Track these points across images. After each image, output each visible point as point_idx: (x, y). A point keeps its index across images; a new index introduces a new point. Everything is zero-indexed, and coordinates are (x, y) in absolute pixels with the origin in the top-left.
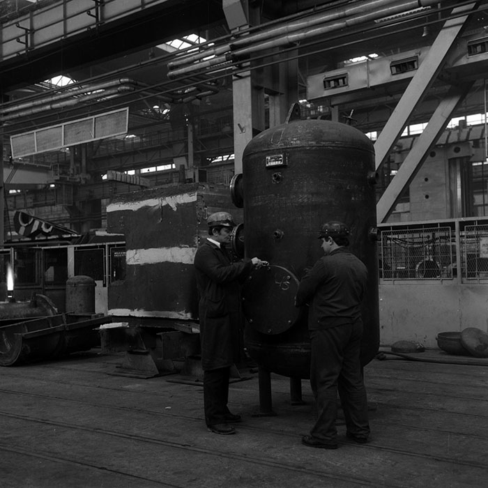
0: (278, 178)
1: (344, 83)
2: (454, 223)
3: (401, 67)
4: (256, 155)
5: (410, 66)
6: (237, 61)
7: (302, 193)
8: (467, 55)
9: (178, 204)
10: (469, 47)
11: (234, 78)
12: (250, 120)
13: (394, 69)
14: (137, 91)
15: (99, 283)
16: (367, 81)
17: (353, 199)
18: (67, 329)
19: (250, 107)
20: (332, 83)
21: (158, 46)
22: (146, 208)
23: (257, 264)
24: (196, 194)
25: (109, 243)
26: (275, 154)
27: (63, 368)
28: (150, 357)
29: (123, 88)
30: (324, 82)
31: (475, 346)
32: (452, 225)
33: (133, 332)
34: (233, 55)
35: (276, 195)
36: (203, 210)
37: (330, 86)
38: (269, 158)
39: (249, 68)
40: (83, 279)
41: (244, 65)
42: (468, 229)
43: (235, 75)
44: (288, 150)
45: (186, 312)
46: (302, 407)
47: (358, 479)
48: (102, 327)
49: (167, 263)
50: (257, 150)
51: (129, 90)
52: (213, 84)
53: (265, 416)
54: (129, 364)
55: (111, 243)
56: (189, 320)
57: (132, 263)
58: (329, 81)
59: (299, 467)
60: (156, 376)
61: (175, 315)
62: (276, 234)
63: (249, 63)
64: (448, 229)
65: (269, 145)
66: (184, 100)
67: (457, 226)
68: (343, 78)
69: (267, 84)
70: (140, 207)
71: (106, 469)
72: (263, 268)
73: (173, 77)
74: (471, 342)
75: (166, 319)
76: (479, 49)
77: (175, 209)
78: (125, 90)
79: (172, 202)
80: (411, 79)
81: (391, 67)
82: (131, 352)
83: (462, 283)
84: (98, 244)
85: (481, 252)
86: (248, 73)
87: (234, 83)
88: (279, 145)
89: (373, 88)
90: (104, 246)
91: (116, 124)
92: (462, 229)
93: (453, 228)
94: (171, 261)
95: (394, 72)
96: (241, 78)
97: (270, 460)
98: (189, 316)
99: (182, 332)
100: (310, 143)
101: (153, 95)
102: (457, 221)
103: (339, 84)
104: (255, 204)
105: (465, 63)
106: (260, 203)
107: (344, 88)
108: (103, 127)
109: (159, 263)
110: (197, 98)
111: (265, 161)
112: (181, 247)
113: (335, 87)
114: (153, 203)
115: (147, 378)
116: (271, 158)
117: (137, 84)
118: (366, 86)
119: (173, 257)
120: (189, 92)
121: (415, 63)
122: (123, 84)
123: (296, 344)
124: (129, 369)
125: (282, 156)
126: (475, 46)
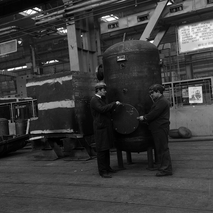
0: (123, 66)
1: (117, 26)
2: (171, 84)
3: (142, 18)
4: (112, 56)
5: (146, 18)
6: (68, 17)
7: (134, 72)
8: (170, 13)
9: (63, 81)
10: (170, 9)
11: (67, 24)
12: (76, 44)
13: (139, 19)
14: (20, 32)
15: (10, 121)
16: (127, 25)
17: (155, 73)
18: (8, 142)
19: (75, 38)
20: (112, 26)
21: (20, 13)
22: (47, 84)
23: (118, 104)
24: (72, 76)
25: (12, 103)
26: (121, 55)
27: (9, 160)
28: (53, 151)
29: (13, 30)
30: (108, 26)
31: (185, 134)
32: (170, 85)
33: (44, 141)
34: (67, 14)
35: (123, 73)
36: (75, 83)
37: (111, 27)
38: (118, 57)
39: (74, 20)
40: (3, 120)
41: (71, 19)
42: (177, 86)
43: (68, 23)
44: (127, 53)
45: (71, 129)
46: (133, 165)
47: (184, 190)
48: (30, 139)
49: (59, 108)
50: (112, 54)
51: (16, 32)
52: (54, 28)
53: (122, 170)
54: (43, 155)
55: (14, 102)
56: (72, 133)
57: (41, 110)
58: (110, 25)
59: (155, 188)
60: (57, 159)
61: (65, 131)
62: (124, 90)
63: (73, 18)
64: (169, 87)
65: (117, 51)
66: (41, 35)
67: (172, 85)
68: (117, 24)
69: (81, 27)
70: (43, 84)
71: (72, 199)
72: (121, 105)
73: (37, 25)
74: (183, 133)
75: (60, 133)
76: (174, 10)
77: (62, 84)
78: (14, 32)
79: (60, 80)
80: (147, 23)
81: (137, 18)
82: (44, 150)
83: (176, 109)
84: (7, 103)
85: (183, 95)
86: (74, 22)
87: (67, 27)
88: (123, 51)
89: (130, 28)
90: (10, 104)
91: (11, 47)
92: (174, 86)
93: (171, 86)
94: (61, 107)
95: (139, 21)
96: (70, 24)
97: (140, 187)
98: (72, 131)
99: (71, 138)
100: (136, 50)
101: (28, 34)
102: (172, 83)
103: (115, 27)
104: (112, 78)
105: (169, 16)
106: (115, 78)
107: (117, 28)
108: (4, 49)
109: (55, 108)
110: (47, 34)
111: (117, 59)
112: (66, 101)
113: (113, 28)
114: (50, 81)
115: (54, 160)
116: (119, 57)
117: (19, 29)
118: (127, 27)
119: (62, 105)
120: (43, 32)
121: (148, 17)
122: (13, 29)
123: (136, 137)
124: (42, 157)
125: (124, 56)
126: (173, 9)
